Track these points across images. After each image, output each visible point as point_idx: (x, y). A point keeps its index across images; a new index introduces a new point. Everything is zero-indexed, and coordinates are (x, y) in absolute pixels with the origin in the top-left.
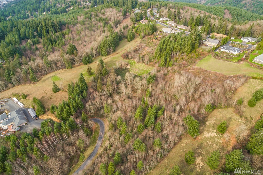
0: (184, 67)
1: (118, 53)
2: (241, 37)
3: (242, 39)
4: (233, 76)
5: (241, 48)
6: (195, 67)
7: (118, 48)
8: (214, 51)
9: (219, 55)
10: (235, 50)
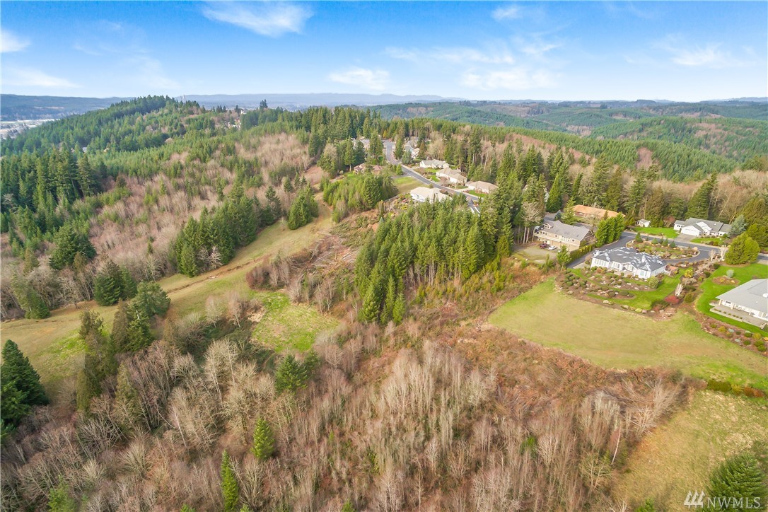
0: (442, 324)
1: (238, 267)
2: (671, 220)
3: (676, 225)
4: (625, 371)
5: (671, 257)
6: (485, 326)
7: (246, 251)
8: (567, 265)
9: (581, 281)
10: (644, 264)
